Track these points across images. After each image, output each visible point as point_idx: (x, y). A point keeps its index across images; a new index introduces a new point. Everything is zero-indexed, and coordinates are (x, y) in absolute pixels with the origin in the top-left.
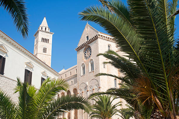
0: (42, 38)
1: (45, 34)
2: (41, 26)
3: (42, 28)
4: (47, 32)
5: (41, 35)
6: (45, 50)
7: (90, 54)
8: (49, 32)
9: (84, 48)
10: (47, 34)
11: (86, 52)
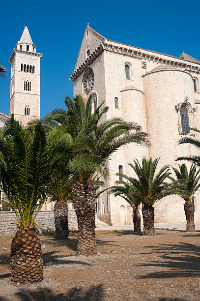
0: (22, 64)
1: (27, 56)
2: (19, 42)
3: (21, 46)
4: (30, 53)
5: (20, 59)
6: (27, 86)
7: (93, 84)
8: (33, 54)
9: (83, 74)
10: (30, 57)
11: (86, 82)
